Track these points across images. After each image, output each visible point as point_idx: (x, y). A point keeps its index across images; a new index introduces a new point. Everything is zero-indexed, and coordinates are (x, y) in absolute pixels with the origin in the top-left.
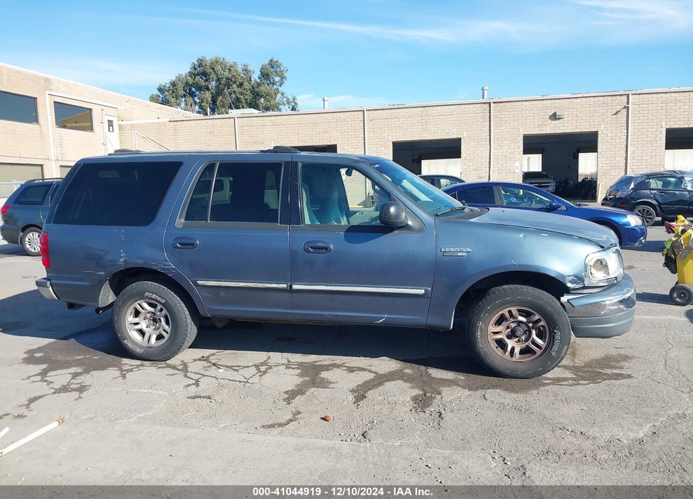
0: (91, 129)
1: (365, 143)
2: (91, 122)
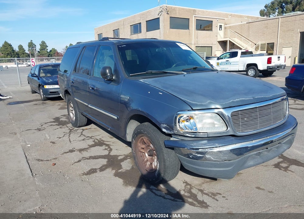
0: (211, 30)
2: (212, 27)
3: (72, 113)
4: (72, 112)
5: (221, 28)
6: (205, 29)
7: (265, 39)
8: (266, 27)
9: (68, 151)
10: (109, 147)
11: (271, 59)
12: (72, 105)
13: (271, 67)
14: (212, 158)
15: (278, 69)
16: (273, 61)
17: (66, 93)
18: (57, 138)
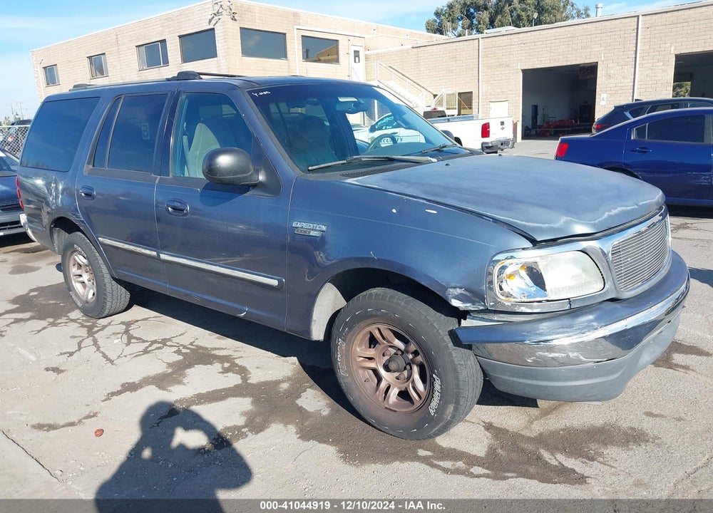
0: (337, 61)
1: (636, 58)
2: (337, 54)
3: (79, 282)
4: (81, 279)
5: (357, 58)
6: (322, 58)
7: (454, 83)
8: (453, 58)
9: (119, 388)
10: (234, 365)
11: (489, 128)
12: (81, 259)
13: (490, 145)
14: (582, 358)
15: (501, 147)
16: (492, 130)
17: (55, 226)
18: (61, 354)
